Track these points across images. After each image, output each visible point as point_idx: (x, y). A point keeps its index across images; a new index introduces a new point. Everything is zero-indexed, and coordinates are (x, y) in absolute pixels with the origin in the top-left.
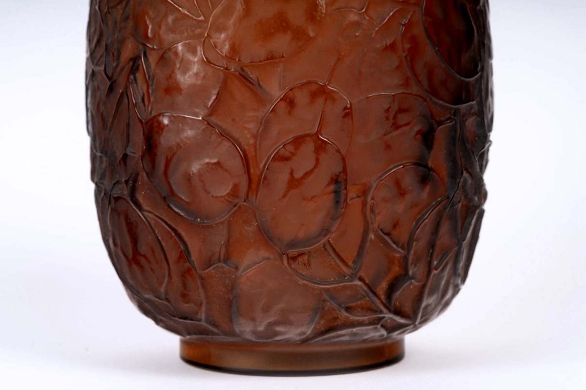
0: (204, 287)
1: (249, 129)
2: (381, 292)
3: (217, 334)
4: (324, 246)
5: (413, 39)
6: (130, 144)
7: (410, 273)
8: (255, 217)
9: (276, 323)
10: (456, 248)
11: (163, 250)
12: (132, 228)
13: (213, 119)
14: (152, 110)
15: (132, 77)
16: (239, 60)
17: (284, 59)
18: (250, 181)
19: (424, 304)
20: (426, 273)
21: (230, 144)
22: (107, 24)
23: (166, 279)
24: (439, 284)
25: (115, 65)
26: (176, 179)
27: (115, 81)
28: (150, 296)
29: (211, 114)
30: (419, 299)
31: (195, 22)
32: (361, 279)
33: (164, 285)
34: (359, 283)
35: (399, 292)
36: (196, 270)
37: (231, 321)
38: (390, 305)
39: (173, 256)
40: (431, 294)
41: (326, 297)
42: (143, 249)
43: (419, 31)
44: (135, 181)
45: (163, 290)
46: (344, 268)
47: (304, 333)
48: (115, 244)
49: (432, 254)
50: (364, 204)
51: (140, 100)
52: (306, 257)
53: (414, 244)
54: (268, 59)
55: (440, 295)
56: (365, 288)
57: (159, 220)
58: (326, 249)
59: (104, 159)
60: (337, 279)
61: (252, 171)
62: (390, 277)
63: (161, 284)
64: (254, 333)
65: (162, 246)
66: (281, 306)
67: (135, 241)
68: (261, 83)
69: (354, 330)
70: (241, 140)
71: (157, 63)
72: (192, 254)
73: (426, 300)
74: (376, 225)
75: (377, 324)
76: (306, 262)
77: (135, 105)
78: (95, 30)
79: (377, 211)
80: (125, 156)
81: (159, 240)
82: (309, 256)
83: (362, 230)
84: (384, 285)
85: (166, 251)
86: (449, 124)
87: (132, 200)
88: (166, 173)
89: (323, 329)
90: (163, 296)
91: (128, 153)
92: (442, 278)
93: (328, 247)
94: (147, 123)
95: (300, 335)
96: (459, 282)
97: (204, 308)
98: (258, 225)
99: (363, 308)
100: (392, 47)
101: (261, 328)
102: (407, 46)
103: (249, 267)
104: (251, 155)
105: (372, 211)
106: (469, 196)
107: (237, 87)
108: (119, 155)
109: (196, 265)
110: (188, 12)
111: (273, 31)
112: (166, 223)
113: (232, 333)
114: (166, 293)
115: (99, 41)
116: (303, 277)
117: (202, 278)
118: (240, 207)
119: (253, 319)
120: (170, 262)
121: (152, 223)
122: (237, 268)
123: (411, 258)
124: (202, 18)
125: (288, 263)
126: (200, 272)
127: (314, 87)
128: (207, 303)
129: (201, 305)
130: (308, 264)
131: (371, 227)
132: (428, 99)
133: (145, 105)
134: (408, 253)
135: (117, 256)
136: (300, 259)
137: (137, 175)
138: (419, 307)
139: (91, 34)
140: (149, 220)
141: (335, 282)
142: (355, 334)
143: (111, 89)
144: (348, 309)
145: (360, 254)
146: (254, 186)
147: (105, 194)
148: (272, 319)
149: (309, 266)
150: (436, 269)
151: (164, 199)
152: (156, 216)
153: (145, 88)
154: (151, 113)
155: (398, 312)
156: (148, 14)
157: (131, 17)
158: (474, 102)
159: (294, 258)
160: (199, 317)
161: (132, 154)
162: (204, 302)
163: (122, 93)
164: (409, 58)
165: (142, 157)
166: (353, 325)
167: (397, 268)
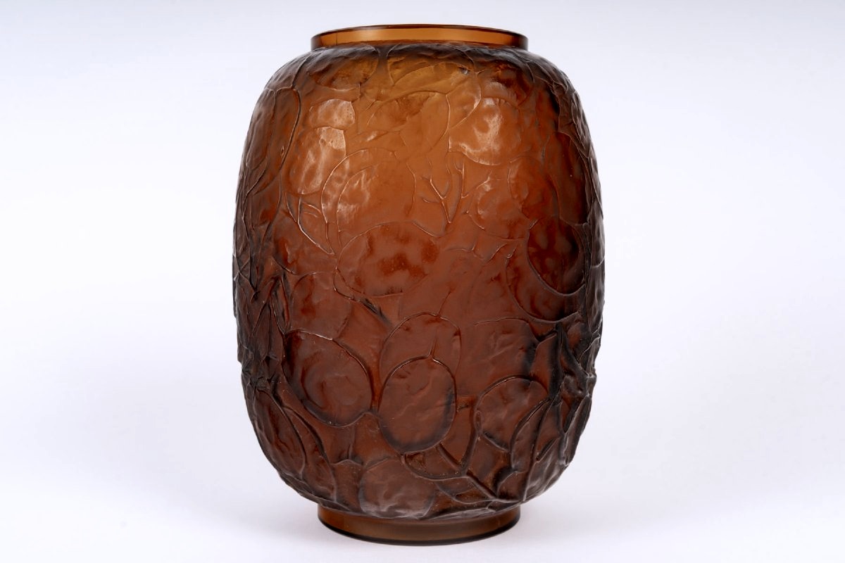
0: (335, 475)
1: (372, 349)
2: (488, 481)
3: (347, 511)
4: (437, 448)
5: (517, 270)
6: (272, 349)
7: (513, 466)
8: (378, 423)
9: (396, 507)
10: (559, 439)
11: (301, 442)
12: (274, 418)
13: (342, 341)
14: (290, 326)
15: (274, 293)
16: (364, 293)
17: (402, 294)
18: (373, 394)
19: (528, 488)
20: (529, 463)
21: (355, 363)
22: (251, 238)
23: (304, 466)
24: (542, 471)
25: (259, 278)
26: (311, 386)
27: (259, 292)
28: (290, 475)
29: (340, 336)
30: (524, 483)
31: (327, 256)
32: (469, 474)
33: (302, 469)
34: (467, 477)
35: (504, 481)
36: (328, 461)
37: (359, 503)
38: (496, 490)
39: (309, 447)
40: (534, 479)
41: (438, 488)
42: (284, 437)
43: (522, 261)
44: (277, 381)
45: (301, 472)
46: (453, 466)
47: (421, 515)
48: (260, 428)
49: (534, 448)
50: (471, 414)
51: (281, 315)
52: (421, 456)
53: (516, 443)
54: (389, 293)
55: (544, 477)
56: (473, 481)
57: (297, 417)
58: (438, 451)
59: (250, 353)
60: (447, 474)
61: (375, 385)
62: (497, 467)
63: (300, 467)
64: (379, 513)
65: (300, 439)
66: (399, 494)
67: (277, 431)
68: (383, 312)
69: (465, 512)
70: (366, 359)
71: (295, 286)
72: (325, 448)
73: (531, 483)
74: (481, 431)
75: (485, 506)
76: (421, 459)
77: (276, 318)
78: (241, 237)
79: (482, 419)
80: (268, 359)
81: (297, 433)
82: (424, 455)
83: (469, 433)
84: (491, 475)
85: (303, 442)
86: (550, 338)
87: (274, 396)
88: (303, 380)
89: (438, 511)
90: (301, 477)
91: (271, 357)
92: (545, 466)
93: (439, 449)
94: (286, 336)
95: (417, 516)
96: (564, 463)
97: (335, 492)
98: (380, 430)
99: (472, 495)
100: (498, 278)
101: (384, 510)
102: (511, 277)
103: (372, 463)
104: (374, 372)
105: (478, 419)
106: (573, 391)
107: (362, 315)
108: (263, 355)
109: (328, 457)
110: (321, 246)
111: (393, 269)
112: (303, 420)
113: (359, 510)
114: (304, 475)
115: (244, 249)
116: (418, 473)
117: (333, 469)
118: (365, 415)
119: (377, 504)
120: (307, 452)
121: (291, 418)
122: (362, 463)
123: (512, 455)
124: (333, 253)
125: (406, 462)
126: (332, 464)
127: (428, 317)
128: (338, 488)
129: (333, 489)
130: (422, 462)
131: (477, 432)
132: (530, 321)
133: (284, 319)
134: (511, 452)
135: (261, 436)
136: (417, 458)
137: (279, 376)
138: (524, 490)
139: (238, 238)
140: (289, 415)
141: (445, 477)
142: (466, 515)
143: (256, 298)
144: (458, 497)
145: (468, 453)
146: (376, 398)
147: (251, 384)
148: (392, 505)
149: (424, 463)
150: (538, 459)
151: (302, 401)
152: (295, 413)
153: (285, 304)
154: (290, 328)
155: (504, 495)
156: (287, 242)
157: (272, 239)
158: (577, 313)
159: (411, 457)
160: (331, 497)
161: (273, 358)
162: (335, 487)
163: (265, 305)
164: (512, 288)
165: (283, 364)
166: (463, 508)
167: (502, 462)
